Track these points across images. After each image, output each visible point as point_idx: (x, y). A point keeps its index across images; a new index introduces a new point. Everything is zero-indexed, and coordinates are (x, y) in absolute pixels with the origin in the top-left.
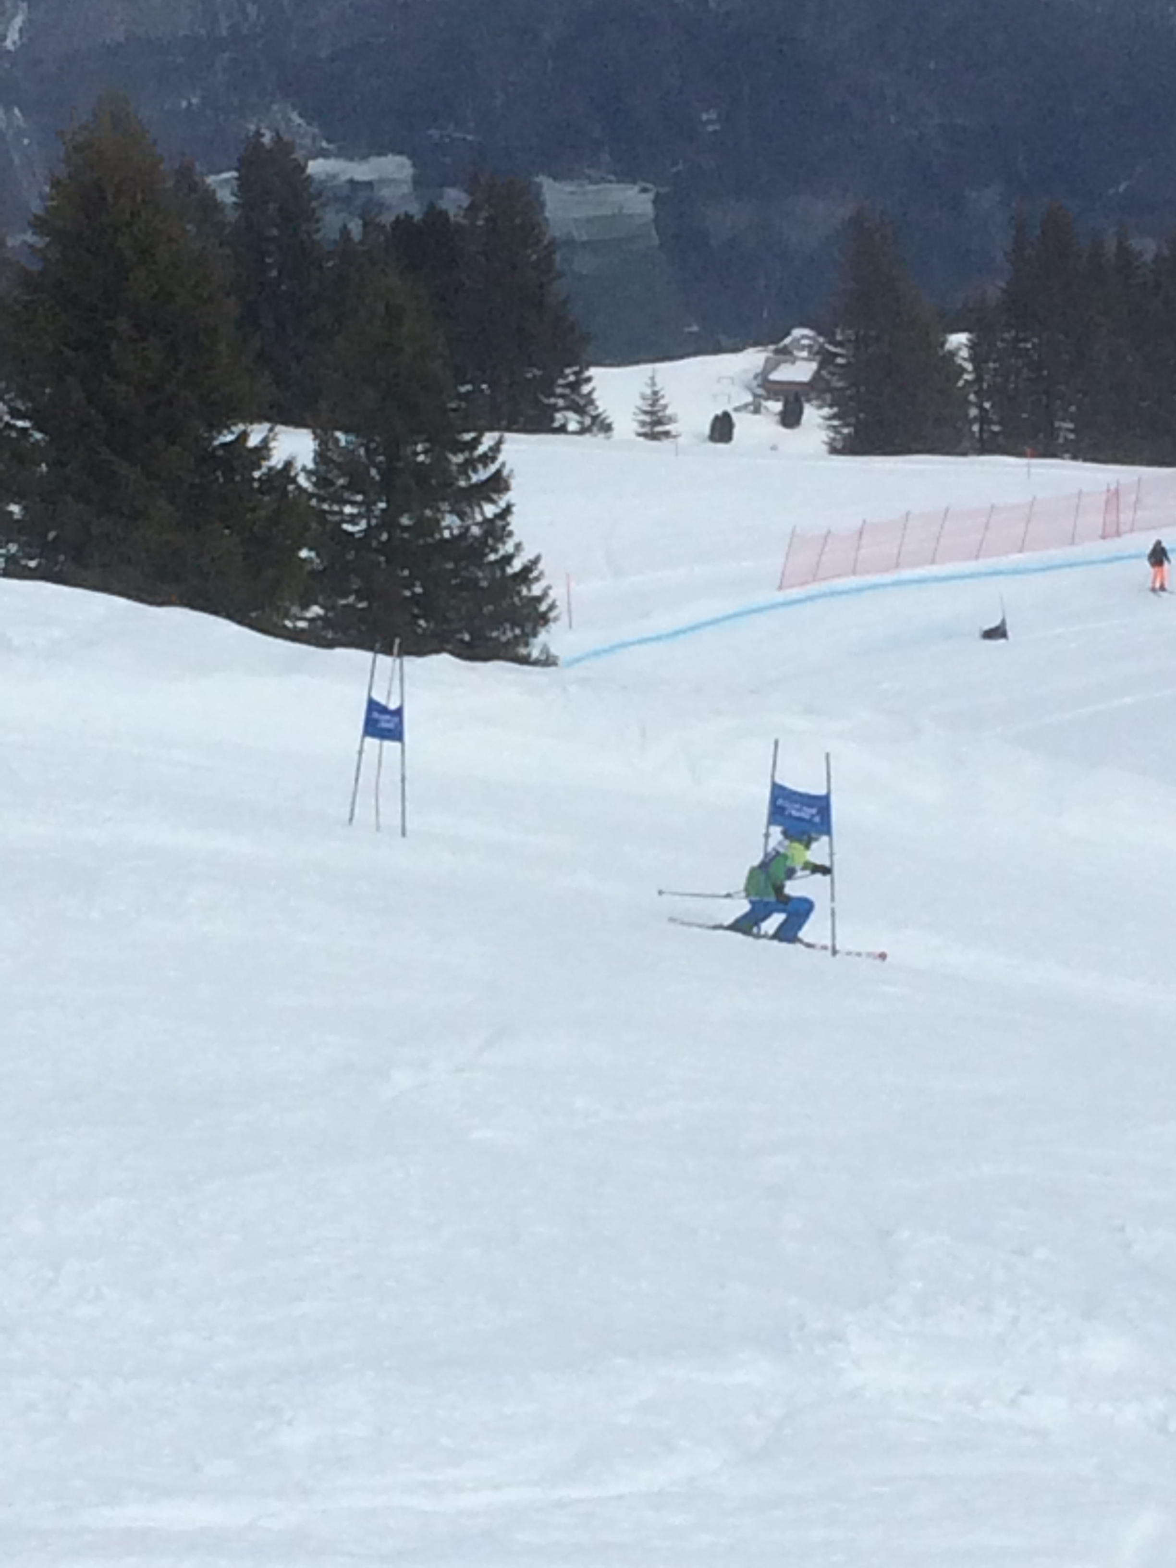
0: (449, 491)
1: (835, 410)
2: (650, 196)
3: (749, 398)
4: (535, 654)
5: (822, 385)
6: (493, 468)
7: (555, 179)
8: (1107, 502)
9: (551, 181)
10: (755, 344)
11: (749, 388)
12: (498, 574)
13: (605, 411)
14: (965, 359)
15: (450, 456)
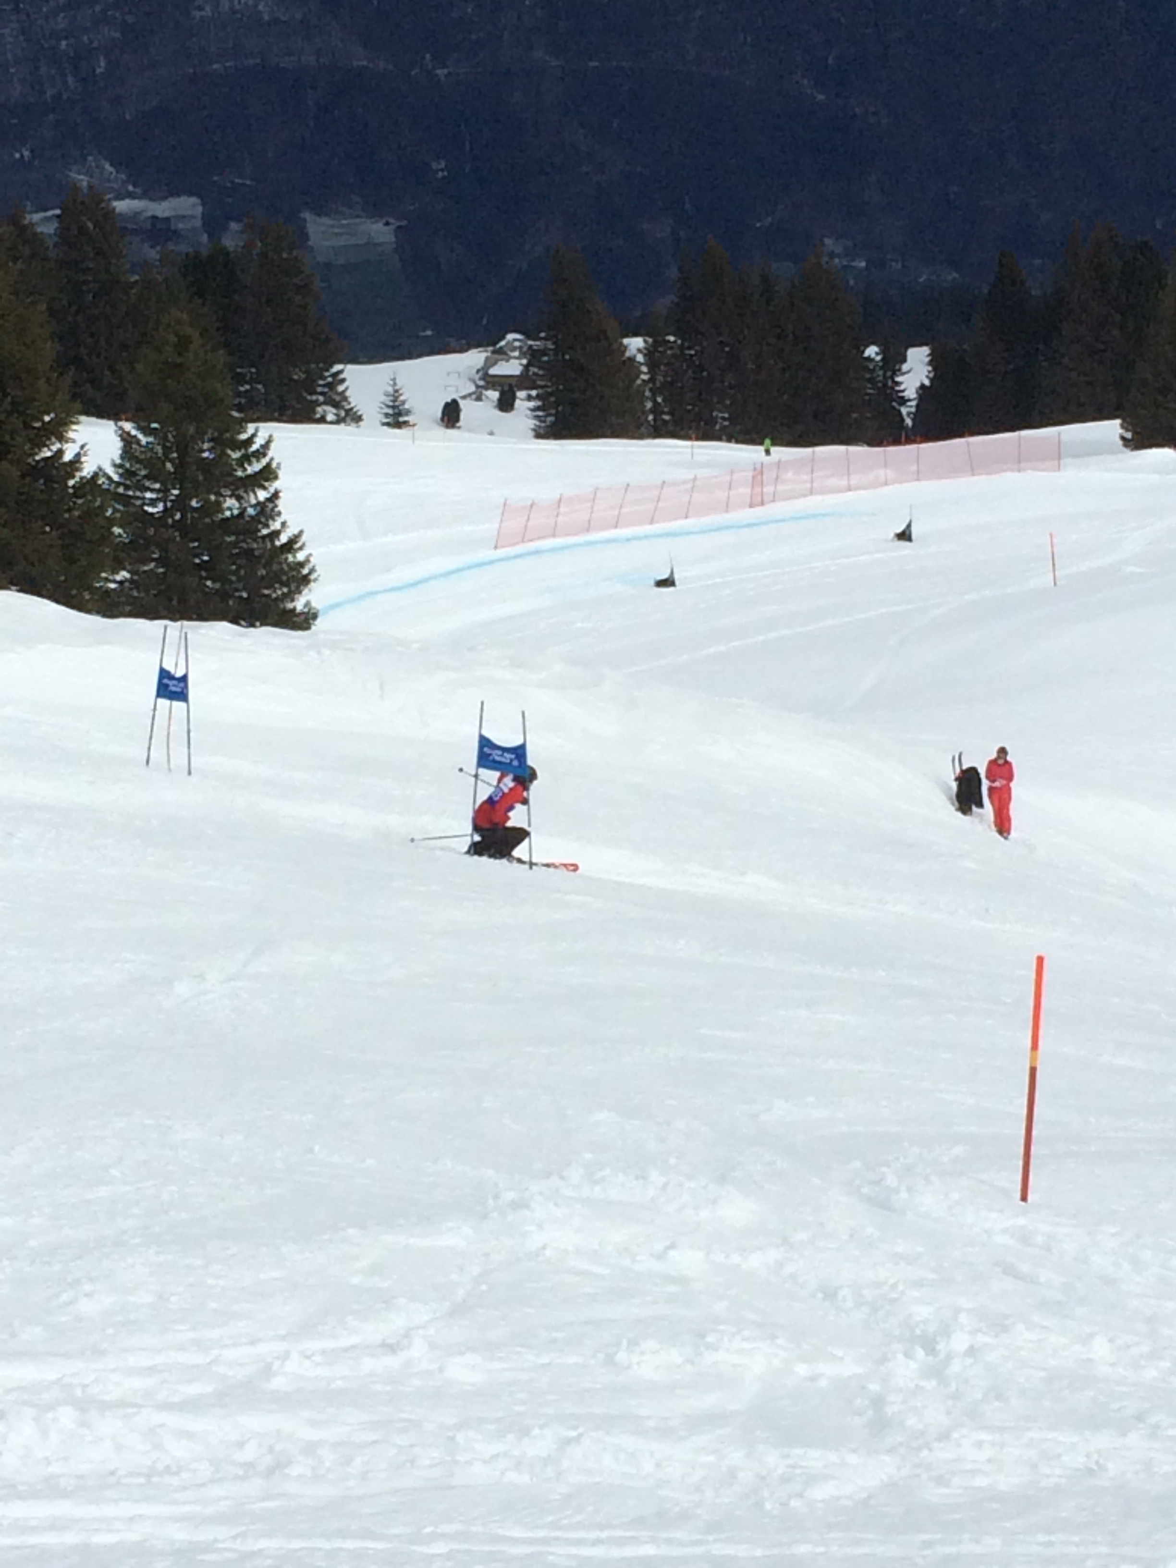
1: (540, 403)
2: (392, 228)
3: (473, 388)
5: (530, 377)
6: (264, 462)
7: (316, 214)
8: (754, 477)
9: (313, 217)
10: (475, 347)
11: (472, 380)
12: (269, 545)
14: (641, 364)
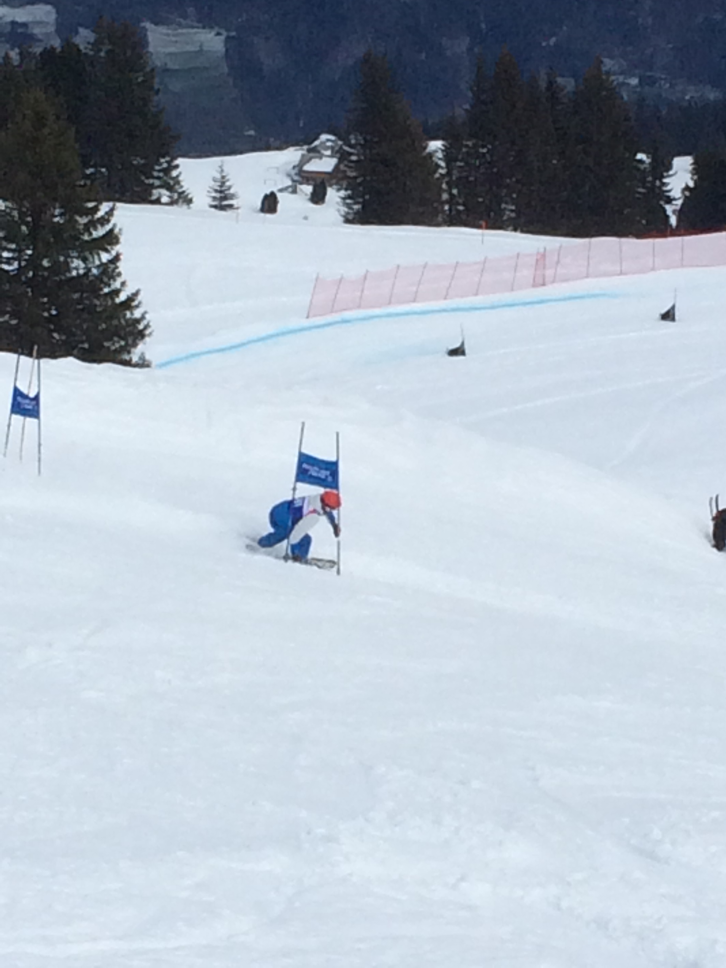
0: (77, 243)
1: (349, 192)
2: (222, 38)
3: (289, 183)
4: (135, 359)
5: (340, 175)
6: (108, 227)
7: (156, 24)
8: (537, 262)
9: (153, 26)
10: (293, 145)
11: (289, 175)
12: (110, 303)
13: (188, 189)
14: (440, 159)
15: (78, 218)
